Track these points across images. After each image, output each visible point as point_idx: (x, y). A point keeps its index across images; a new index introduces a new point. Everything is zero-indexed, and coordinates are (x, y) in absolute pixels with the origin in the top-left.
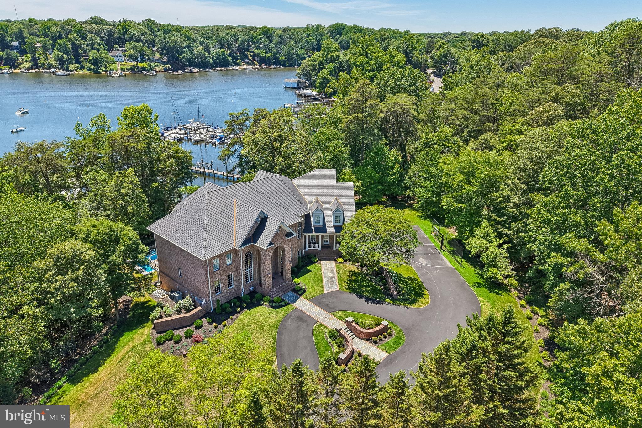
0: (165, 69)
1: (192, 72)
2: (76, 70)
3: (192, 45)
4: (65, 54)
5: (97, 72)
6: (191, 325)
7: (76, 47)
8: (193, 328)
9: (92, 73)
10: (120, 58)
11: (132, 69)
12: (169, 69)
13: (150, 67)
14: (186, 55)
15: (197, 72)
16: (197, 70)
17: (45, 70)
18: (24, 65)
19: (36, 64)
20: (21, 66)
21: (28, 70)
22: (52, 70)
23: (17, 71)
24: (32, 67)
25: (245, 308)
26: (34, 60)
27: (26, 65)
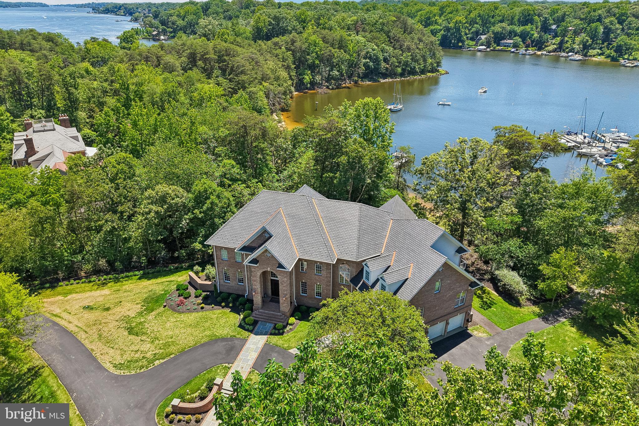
2: (594, 56)
5: (614, 60)
7: (608, 31)
9: (609, 60)
17: (563, 54)
18: (549, 48)
19: (560, 47)
20: (546, 49)
21: (549, 52)
22: (570, 54)
23: (539, 53)
24: (555, 50)
25: (230, 307)
26: (561, 43)
27: (551, 48)
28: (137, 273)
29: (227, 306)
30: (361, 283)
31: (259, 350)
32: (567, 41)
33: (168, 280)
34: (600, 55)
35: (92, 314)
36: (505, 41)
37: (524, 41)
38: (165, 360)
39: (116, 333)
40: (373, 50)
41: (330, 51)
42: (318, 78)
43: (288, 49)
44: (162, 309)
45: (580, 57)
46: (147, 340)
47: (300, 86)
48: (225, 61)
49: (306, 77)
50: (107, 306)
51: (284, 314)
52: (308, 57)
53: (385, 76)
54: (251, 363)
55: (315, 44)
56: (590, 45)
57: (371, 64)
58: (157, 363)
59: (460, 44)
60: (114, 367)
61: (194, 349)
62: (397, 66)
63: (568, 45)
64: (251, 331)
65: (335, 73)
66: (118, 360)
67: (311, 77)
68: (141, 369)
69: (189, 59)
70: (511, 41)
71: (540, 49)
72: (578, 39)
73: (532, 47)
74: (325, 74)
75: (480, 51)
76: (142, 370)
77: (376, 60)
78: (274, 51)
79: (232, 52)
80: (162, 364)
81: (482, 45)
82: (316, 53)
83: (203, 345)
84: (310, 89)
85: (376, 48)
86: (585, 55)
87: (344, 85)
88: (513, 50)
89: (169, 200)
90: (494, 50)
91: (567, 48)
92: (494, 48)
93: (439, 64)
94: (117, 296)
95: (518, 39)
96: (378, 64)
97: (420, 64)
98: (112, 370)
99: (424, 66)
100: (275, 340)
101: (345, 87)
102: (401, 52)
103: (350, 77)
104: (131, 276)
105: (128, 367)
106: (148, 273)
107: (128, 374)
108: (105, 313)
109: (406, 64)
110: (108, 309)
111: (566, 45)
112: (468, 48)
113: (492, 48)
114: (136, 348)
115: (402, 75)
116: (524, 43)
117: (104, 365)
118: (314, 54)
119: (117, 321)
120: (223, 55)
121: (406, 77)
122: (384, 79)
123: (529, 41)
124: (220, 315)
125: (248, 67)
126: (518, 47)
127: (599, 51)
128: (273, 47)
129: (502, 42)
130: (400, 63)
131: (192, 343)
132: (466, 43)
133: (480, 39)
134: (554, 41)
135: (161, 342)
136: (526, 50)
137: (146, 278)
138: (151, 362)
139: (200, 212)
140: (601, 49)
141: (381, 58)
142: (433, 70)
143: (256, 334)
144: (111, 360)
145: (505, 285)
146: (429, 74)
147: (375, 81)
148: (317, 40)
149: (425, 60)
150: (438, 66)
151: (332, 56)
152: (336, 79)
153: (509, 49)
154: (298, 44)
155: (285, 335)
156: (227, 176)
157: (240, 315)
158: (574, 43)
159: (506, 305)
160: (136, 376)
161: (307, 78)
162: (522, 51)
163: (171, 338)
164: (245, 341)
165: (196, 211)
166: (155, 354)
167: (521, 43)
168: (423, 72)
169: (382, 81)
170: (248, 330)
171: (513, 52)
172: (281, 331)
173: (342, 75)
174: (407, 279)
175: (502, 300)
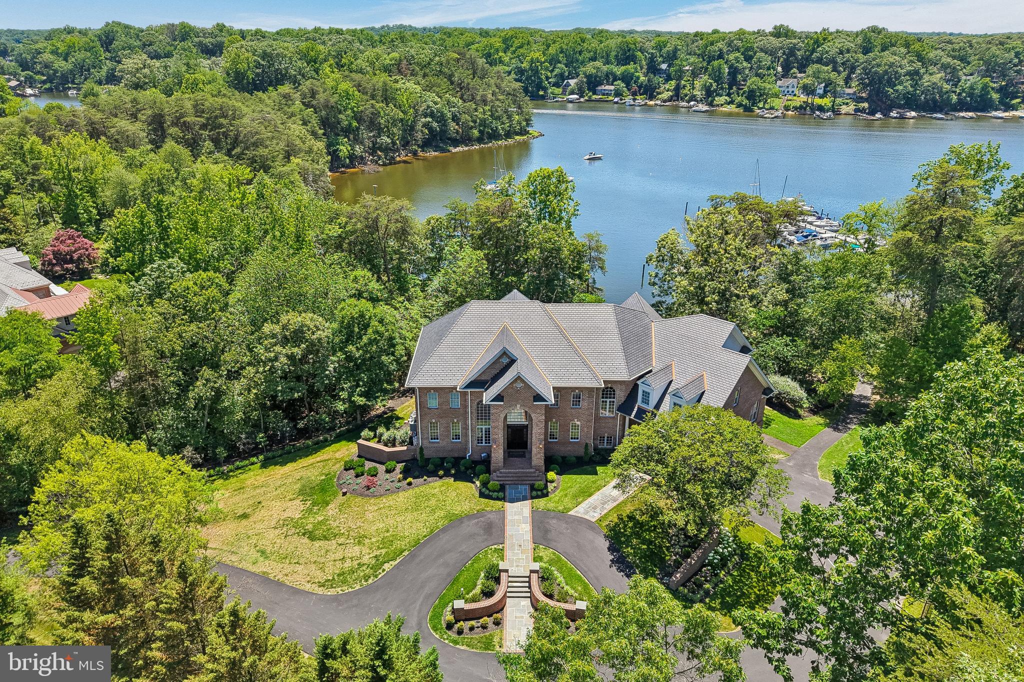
0: (857, 110)
1: (902, 117)
2: (722, 105)
3: (922, 71)
4: (715, 81)
5: (748, 109)
6: (382, 463)
7: (734, 71)
8: (381, 468)
9: (741, 110)
10: (791, 90)
11: (801, 109)
12: (863, 111)
13: (833, 106)
14: (905, 86)
15: (913, 118)
16: (913, 114)
17: (684, 104)
18: (663, 95)
19: (677, 94)
20: (660, 96)
21: (665, 101)
22: (692, 103)
23: (652, 103)
24: (670, 99)
25: (452, 476)
26: (677, 89)
27: (666, 95)
28: (254, 459)
29: (447, 474)
30: (636, 409)
31: (529, 520)
32: (684, 86)
33: (318, 459)
34: (729, 104)
35: (222, 527)
36: (603, 87)
37: (628, 85)
38: (398, 561)
39: (287, 544)
40: (436, 103)
41: (373, 106)
42: (358, 149)
43: (307, 105)
44: (340, 499)
45: (706, 108)
46: (348, 541)
47: (336, 163)
48: (221, 126)
49: (342, 147)
50: (240, 512)
51: (537, 469)
52: (341, 116)
53: (456, 143)
54: (528, 536)
55: (348, 96)
56: (715, 91)
57: (435, 125)
58: (387, 567)
59: (541, 93)
60: (320, 586)
61: (433, 536)
62: (472, 128)
63: (686, 91)
64: (503, 499)
65: (385, 140)
66: (321, 577)
67: (349, 148)
68: (366, 581)
69: (149, 124)
70: (612, 88)
71: (651, 98)
72: (698, 84)
73: (641, 95)
74: (368, 143)
75: (571, 102)
76: (370, 581)
77: (441, 119)
78: (286, 108)
79: (230, 113)
80: (396, 567)
81: (572, 93)
82: (352, 109)
83: (444, 530)
84: (348, 167)
85: (439, 100)
86: (711, 104)
87: (398, 159)
88: (616, 100)
89: (308, 335)
90: (590, 100)
91: (686, 95)
92: (590, 97)
93: (528, 121)
94: (245, 496)
95: (621, 84)
96: (445, 125)
97: (503, 123)
98: (320, 591)
99: (510, 126)
100: (541, 503)
101: (399, 162)
102: (474, 106)
103: (406, 144)
104: (247, 466)
105: (344, 582)
106: (274, 457)
107: (350, 590)
108: (244, 522)
109: (483, 123)
110: (245, 516)
111: (685, 92)
112: (554, 98)
113: (586, 98)
114: (339, 555)
115: (480, 140)
116: (629, 90)
117: (302, 588)
118: (349, 112)
119: (275, 528)
120: (216, 117)
121: (487, 143)
122: (455, 147)
123: (635, 87)
124: (443, 488)
125: (266, 134)
126: (622, 95)
127: (727, 98)
128: (283, 102)
129: (599, 88)
130: (475, 122)
131: (425, 531)
132: (550, 91)
133: (568, 85)
134: (667, 87)
135: (374, 540)
136: (634, 100)
137: (276, 464)
138: (376, 567)
139: (358, 349)
140: (729, 95)
141: (449, 115)
142: (523, 132)
143: (512, 501)
144: (308, 578)
145: (780, 394)
146: (517, 137)
147: (444, 150)
148: (351, 90)
149: (510, 117)
150: (528, 125)
151: (376, 114)
152: (386, 149)
153: (611, 98)
154: (321, 97)
155: (551, 496)
156: (365, 295)
157: (474, 483)
158: (693, 88)
159: (785, 419)
160: (365, 591)
161: (344, 149)
162: (628, 100)
163: (388, 531)
164: (502, 513)
165: (351, 348)
166: (376, 557)
167: (625, 89)
168: (508, 135)
169: (454, 150)
170: (498, 499)
171: (616, 103)
172: (545, 491)
173: (394, 143)
174: (703, 393)
175: (779, 415)
